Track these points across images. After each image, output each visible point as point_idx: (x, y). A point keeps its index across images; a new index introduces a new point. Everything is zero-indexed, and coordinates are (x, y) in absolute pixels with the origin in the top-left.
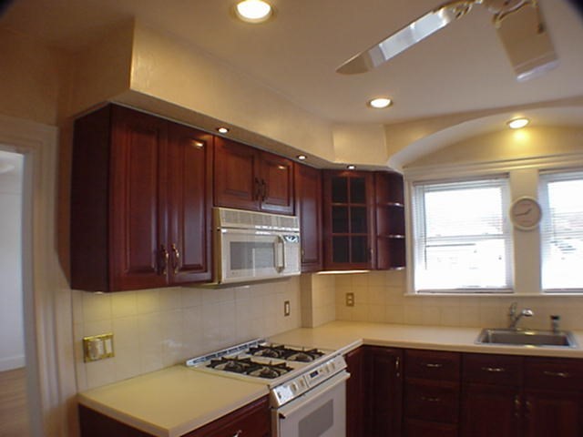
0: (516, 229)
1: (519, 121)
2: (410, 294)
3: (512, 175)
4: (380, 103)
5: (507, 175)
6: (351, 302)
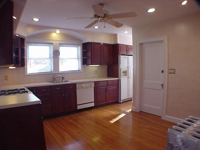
0: (54, 57)
1: (58, 31)
2: (26, 74)
3: (53, 44)
4: (36, 20)
5: (52, 44)
6: (6, 79)
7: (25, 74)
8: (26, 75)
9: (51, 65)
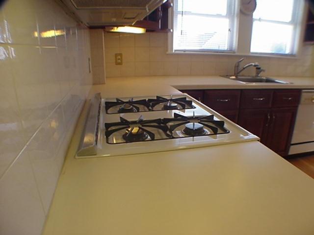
6: (120, 61)
7: (167, 51)
8: (168, 54)
9: (233, 32)
